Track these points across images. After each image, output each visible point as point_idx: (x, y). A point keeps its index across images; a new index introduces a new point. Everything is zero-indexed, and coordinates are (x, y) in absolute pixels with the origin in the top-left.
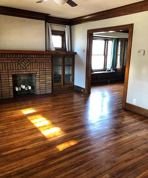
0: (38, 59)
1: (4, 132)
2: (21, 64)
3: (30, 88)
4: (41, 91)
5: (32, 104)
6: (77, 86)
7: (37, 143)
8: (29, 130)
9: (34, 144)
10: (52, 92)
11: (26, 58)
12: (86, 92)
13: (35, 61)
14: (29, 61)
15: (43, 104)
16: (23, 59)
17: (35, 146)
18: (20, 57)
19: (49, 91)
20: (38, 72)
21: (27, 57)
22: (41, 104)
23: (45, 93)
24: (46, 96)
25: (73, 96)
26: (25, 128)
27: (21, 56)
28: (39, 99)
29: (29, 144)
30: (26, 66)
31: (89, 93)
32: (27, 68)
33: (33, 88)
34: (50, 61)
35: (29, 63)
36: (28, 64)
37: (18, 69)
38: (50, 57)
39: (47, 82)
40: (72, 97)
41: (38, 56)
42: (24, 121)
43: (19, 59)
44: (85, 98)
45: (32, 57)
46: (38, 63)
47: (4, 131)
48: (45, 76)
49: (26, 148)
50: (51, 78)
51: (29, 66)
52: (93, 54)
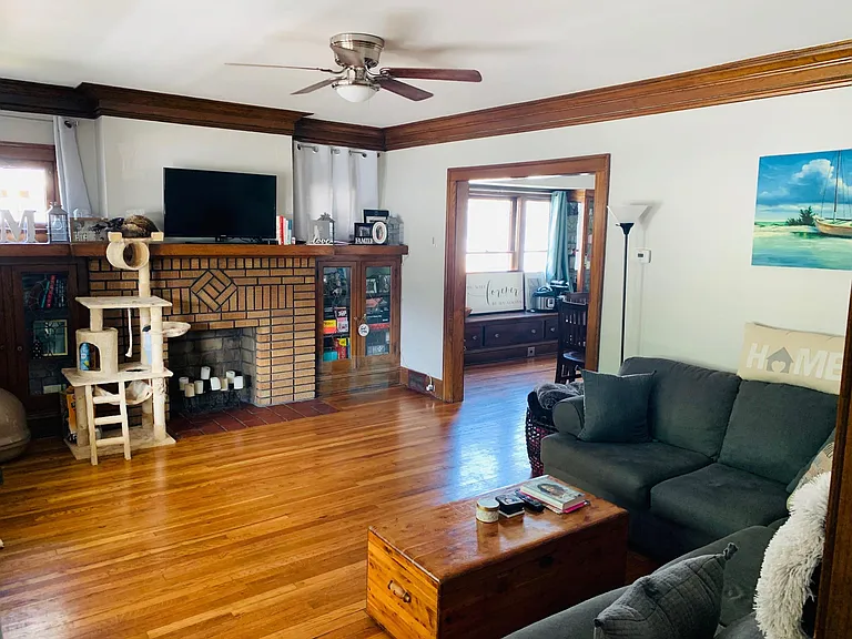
0: (266, 273)
1: (145, 554)
2: (203, 295)
3: (239, 383)
4: (275, 392)
5: (246, 443)
6: (411, 372)
7: (275, 592)
8: (240, 544)
9: (259, 597)
10: (316, 396)
11: (222, 270)
12: (446, 394)
13: (254, 281)
14: (232, 282)
15: (284, 445)
16: (208, 276)
17: (266, 605)
18: (200, 269)
19: (306, 393)
20: (262, 322)
21: (227, 269)
22: (277, 446)
23: (288, 399)
24: (293, 411)
25: (398, 411)
26: (225, 537)
27: (205, 265)
28: (268, 426)
29: (244, 595)
30: (220, 300)
31: (457, 397)
32: (225, 307)
33: (249, 382)
34: (308, 280)
35: (232, 288)
36: (228, 292)
37: (191, 313)
38: (312, 264)
39: (297, 359)
40: (392, 413)
41: (265, 265)
42: (218, 512)
43: (195, 274)
44: (441, 416)
45: (245, 269)
46: (267, 288)
47: (145, 550)
48: (290, 336)
49: (234, 613)
50: (313, 342)
51: (233, 299)
52: (468, 251)
